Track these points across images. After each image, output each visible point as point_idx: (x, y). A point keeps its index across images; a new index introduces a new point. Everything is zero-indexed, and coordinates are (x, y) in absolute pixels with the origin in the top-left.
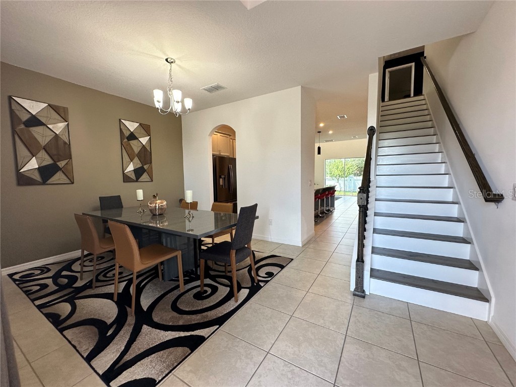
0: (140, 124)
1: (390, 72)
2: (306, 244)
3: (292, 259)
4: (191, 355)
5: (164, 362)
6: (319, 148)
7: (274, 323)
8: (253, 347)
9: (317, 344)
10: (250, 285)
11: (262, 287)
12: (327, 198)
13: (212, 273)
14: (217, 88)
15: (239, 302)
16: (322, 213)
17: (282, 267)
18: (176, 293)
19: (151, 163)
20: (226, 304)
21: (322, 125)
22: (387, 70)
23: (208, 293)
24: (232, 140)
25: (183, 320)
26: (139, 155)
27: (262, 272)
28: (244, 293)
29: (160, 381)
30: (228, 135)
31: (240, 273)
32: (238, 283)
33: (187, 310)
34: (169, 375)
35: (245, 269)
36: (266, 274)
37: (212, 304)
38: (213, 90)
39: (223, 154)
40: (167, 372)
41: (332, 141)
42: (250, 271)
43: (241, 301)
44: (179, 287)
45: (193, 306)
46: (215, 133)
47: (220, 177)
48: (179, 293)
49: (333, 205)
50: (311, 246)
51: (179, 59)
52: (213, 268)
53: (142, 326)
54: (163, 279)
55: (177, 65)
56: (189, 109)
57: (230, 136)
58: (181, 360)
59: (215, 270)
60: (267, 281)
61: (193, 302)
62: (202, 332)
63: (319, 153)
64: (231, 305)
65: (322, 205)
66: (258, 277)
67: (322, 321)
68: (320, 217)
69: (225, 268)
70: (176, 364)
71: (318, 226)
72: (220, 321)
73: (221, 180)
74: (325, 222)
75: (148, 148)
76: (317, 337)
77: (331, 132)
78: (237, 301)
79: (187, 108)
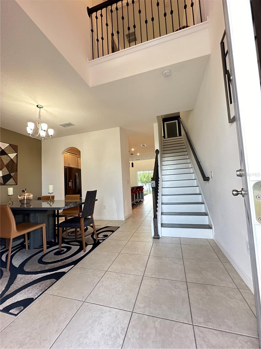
0: (10, 145)
1: (167, 124)
2: (127, 219)
3: (119, 227)
4: (57, 282)
5: (37, 289)
6: (132, 163)
7: (109, 258)
8: (97, 270)
9: (134, 262)
10: (93, 243)
11: (101, 243)
12: (139, 194)
13: (66, 240)
14: (69, 125)
15: (87, 252)
16: (137, 202)
17: (113, 231)
18: (41, 254)
19: (17, 171)
20: (78, 254)
21: (133, 150)
22: (165, 123)
23: (64, 251)
24: (77, 158)
25: (48, 267)
26: (7, 166)
27: (101, 236)
28: (90, 247)
29: (36, 298)
30: (75, 154)
31: (87, 237)
32: (86, 243)
33: (50, 261)
34: (42, 295)
35: (89, 236)
36: (103, 236)
37: (68, 256)
38: (67, 126)
39: (71, 166)
40: (41, 293)
41: (139, 160)
42: (92, 236)
43: (88, 251)
44: (43, 251)
45: (55, 259)
46: (66, 153)
47: (70, 181)
48: (43, 254)
49: (143, 198)
50: (130, 219)
51: (45, 106)
52: (67, 238)
53: (17, 275)
54: (29, 248)
55: (44, 109)
56: (51, 136)
57: (76, 155)
58: (50, 285)
59: (68, 239)
60: (104, 240)
61: (54, 257)
62: (63, 270)
63: (133, 166)
64: (82, 254)
65: (136, 198)
66: (98, 238)
67: (137, 252)
68: (136, 205)
69: (76, 237)
70: (47, 288)
71: (135, 210)
72: (75, 263)
73: (70, 183)
74: (138, 207)
75: (15, 161)
76: (134, 259)
77: (138, 154)
78: (85, 251)
79: (50, 135)
